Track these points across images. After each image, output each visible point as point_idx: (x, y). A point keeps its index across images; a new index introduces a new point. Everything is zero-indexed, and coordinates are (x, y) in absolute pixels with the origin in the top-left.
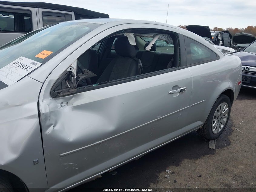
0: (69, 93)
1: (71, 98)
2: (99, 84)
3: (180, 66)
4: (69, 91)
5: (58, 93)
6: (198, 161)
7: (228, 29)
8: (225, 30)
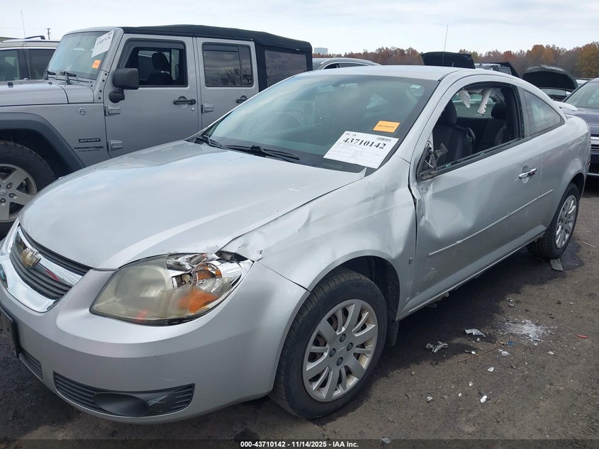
0: (431, 176)
1: (431, 183)
2: (452, 164)
3: (523, 137)
4: (430, 174)
5: (422, 175)
6: (546, 286)
7: (490, 53)
8: (483, 56)
